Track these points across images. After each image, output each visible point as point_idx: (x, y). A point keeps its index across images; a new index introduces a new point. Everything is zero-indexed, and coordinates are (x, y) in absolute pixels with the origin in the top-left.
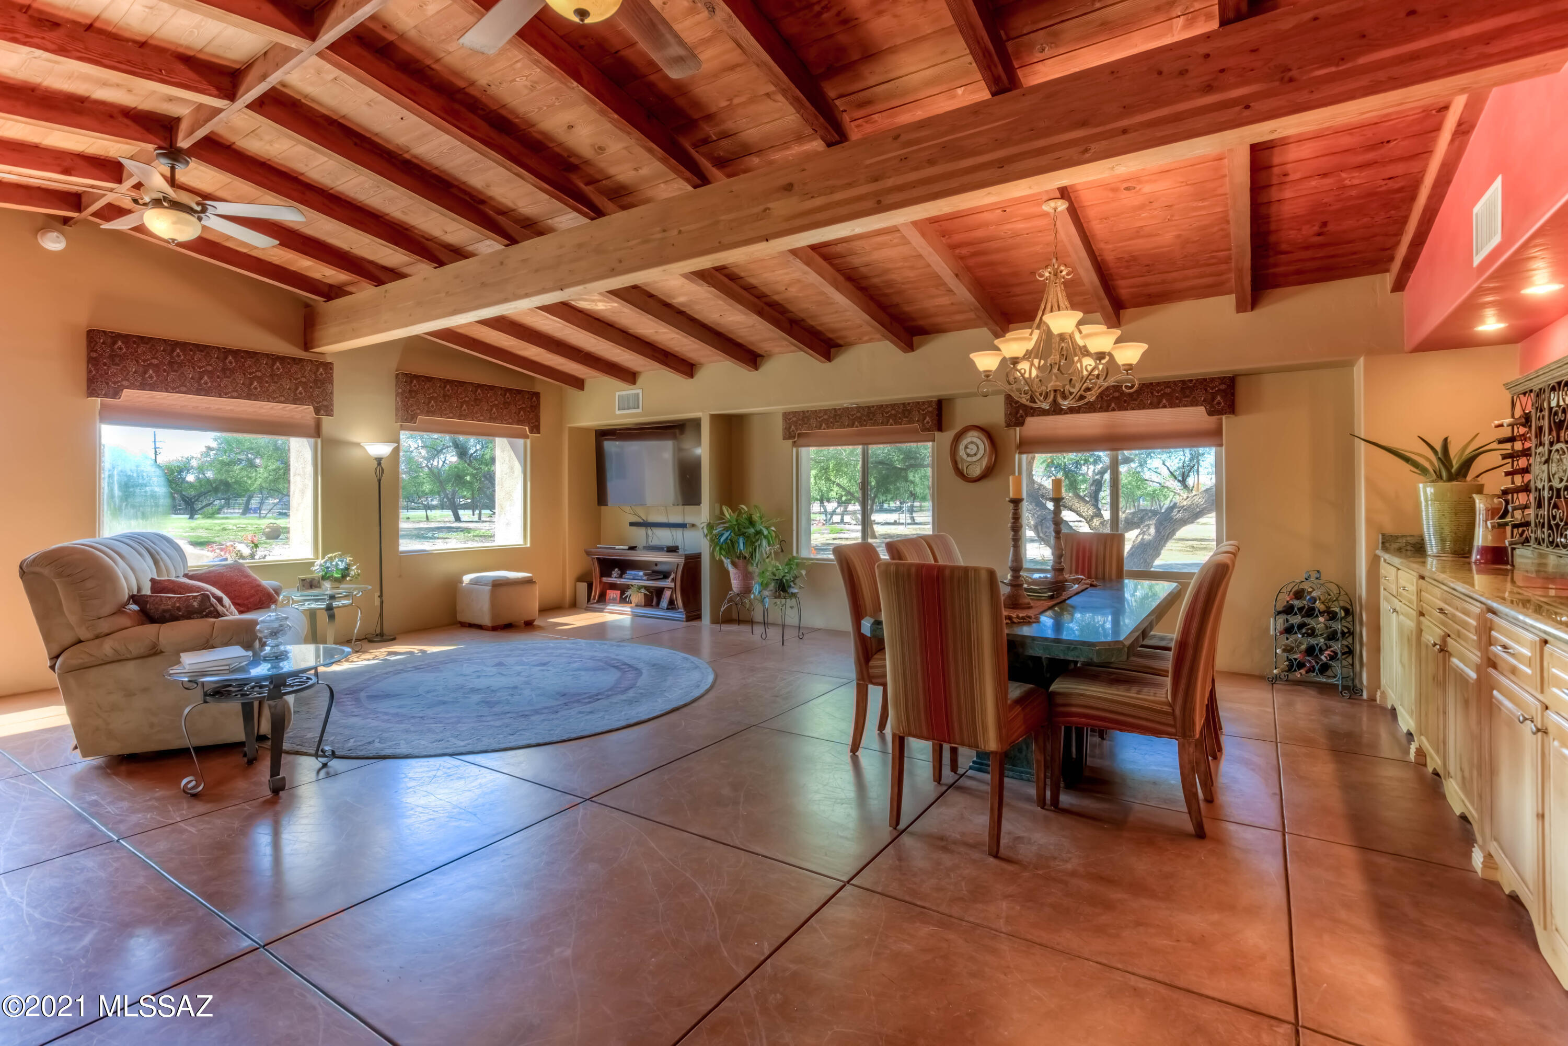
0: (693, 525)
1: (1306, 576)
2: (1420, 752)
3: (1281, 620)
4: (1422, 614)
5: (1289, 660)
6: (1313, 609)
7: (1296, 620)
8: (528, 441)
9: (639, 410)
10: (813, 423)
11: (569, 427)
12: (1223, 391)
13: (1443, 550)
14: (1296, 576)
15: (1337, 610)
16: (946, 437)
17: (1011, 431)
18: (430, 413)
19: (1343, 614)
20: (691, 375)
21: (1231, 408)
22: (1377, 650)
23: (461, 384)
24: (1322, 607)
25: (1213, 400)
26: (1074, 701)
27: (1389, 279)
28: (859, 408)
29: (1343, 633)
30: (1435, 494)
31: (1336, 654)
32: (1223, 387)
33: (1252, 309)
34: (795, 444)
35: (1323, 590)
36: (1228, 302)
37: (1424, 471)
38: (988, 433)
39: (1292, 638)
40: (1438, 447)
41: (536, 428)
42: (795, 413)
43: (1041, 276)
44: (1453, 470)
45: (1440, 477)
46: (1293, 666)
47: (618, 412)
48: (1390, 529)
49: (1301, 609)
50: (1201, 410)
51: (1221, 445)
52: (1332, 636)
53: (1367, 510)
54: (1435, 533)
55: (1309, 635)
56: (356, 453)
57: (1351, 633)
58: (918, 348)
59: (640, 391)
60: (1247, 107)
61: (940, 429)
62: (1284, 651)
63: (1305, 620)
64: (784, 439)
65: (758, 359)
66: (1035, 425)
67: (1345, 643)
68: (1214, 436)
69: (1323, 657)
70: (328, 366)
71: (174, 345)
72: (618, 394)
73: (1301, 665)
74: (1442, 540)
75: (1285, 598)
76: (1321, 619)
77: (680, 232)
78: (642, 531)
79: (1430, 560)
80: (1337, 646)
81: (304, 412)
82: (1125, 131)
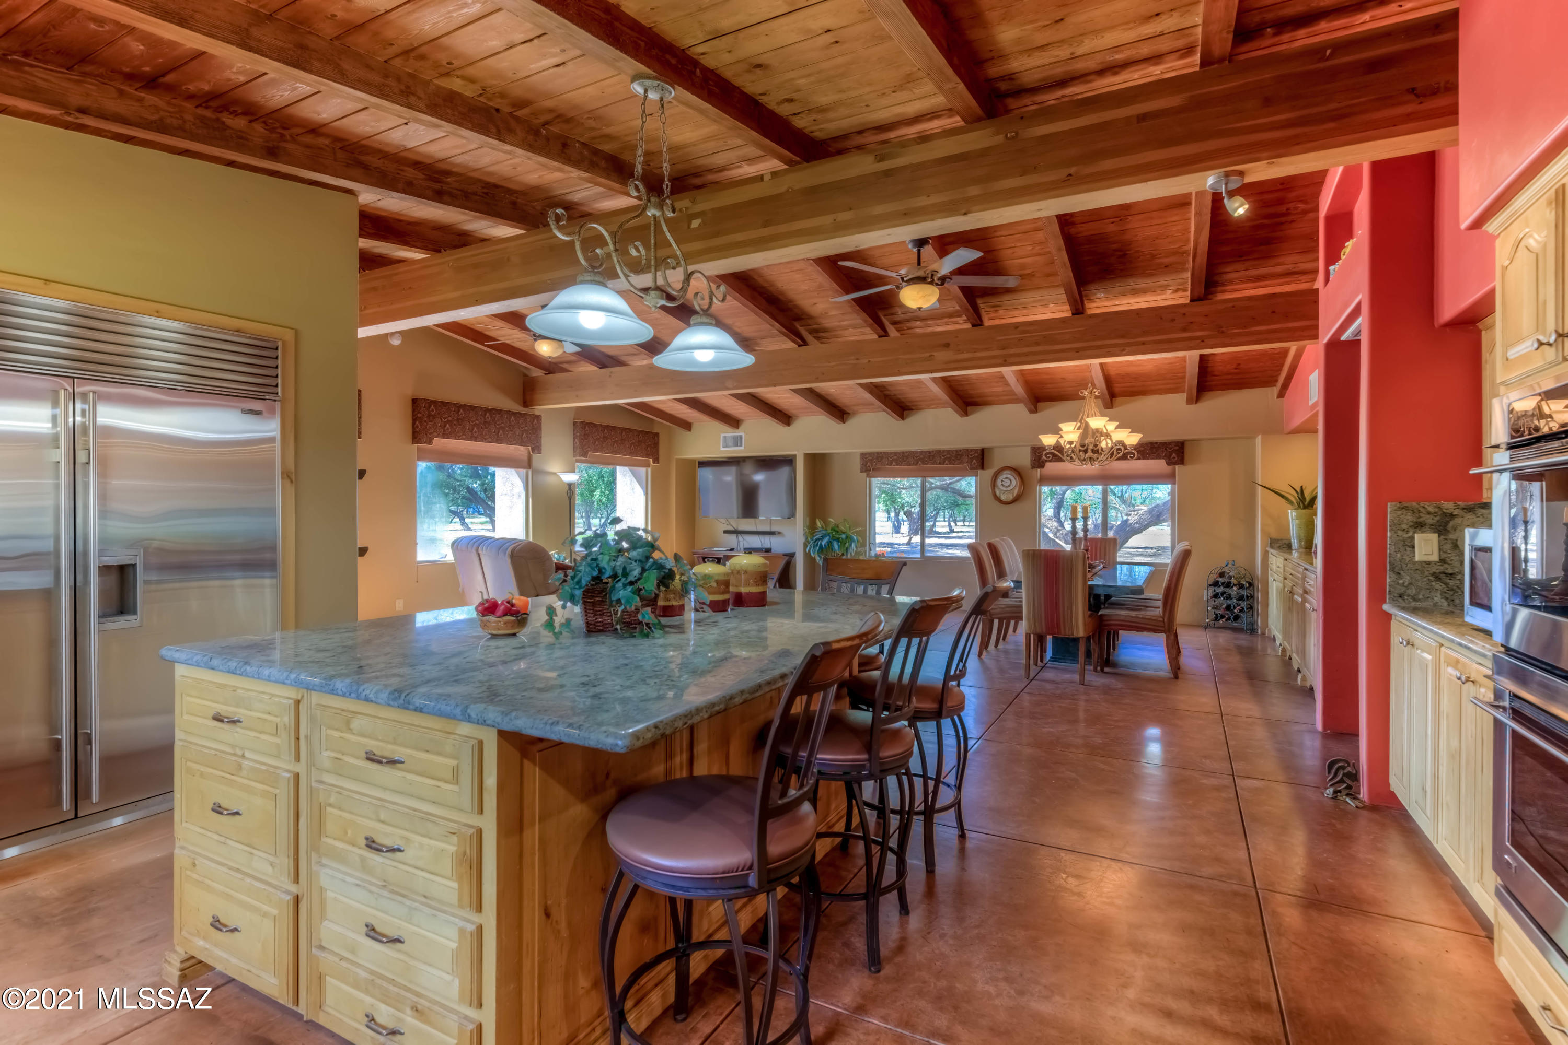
0: (779, 533)
1: (1226, 563)
2: (1284, 650)
3: (1212, 589)
4: (1285, 579)
5: (1215, 614)
6: (1230, 583)
7: (1220, 590)
8: (649, 470)
9: (742, 448)
10: (885, 461)
11: (677, 460)
12: (1177, 450)
13: (1300, 546)
14: (1219, 564)
15: (1244, 583)
16: (988, 474)
17: (1034, 470)
18: (596, 450)
19: (1247, 585)
20: (788, 424)
21: (1181, 461)
22: (1266, 605)
23: (613, 428)
24: (1235, 582)
25: (1170, 456)
26: (1114, 618)
27: (1275, 390)
28: (922, 452)
29: (1247, 597)
30: (1296, 516)
31: (1243, 608)
32: (1177, 448)
33: (1196, 403)
34: (868, 476)
35: (1236, 571)
36: (1181, 398)
37: (1291, 502)
38: (1018, 472)
39: (1218, 601)
40: (1299, 490)
41: (656, 460)
42: (871, 454)
43: (1082, 393)
44: (1306, 503)
45: (1299, 506)
46: (1217, 618)
47: (722, 449)
48: (1274, 536)
49: (1223, 584)
50: (1162, 462)
51: (1175, 484)
52: (1241, 598)
53: (1262, 524)
54: (1297, 537)
55: (1227, 598)
56: (551, 480)
57: (1252, 597)
58: (971, 414)
59: (743, 434)
60: (1203, 341)
61: (983, 468)
62: (1213, 608)
63: (1226, 590)
64: (862, 471)
65: (845, 416)
66: (1052, 468)
67: (1249, 602)
68: (1169, 478)
69: (1235, 611)
70: (538, 417)
71: (460, 407)
72: (722, 435)
73: (1222, 617)
74: (1300, 541)
75: (1213, 577)
76: (1235, 588)
77: (869, 361)
78: (733, 538)
79: (1294, 552)
80: (1244, 604)
81: (520, 451)
82: (1144, 343)
